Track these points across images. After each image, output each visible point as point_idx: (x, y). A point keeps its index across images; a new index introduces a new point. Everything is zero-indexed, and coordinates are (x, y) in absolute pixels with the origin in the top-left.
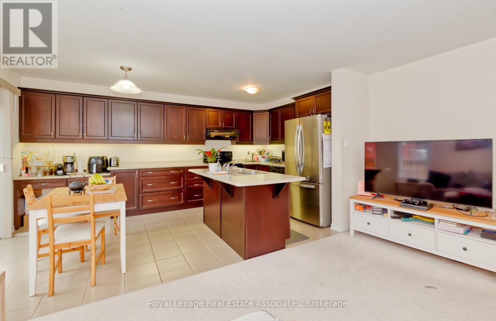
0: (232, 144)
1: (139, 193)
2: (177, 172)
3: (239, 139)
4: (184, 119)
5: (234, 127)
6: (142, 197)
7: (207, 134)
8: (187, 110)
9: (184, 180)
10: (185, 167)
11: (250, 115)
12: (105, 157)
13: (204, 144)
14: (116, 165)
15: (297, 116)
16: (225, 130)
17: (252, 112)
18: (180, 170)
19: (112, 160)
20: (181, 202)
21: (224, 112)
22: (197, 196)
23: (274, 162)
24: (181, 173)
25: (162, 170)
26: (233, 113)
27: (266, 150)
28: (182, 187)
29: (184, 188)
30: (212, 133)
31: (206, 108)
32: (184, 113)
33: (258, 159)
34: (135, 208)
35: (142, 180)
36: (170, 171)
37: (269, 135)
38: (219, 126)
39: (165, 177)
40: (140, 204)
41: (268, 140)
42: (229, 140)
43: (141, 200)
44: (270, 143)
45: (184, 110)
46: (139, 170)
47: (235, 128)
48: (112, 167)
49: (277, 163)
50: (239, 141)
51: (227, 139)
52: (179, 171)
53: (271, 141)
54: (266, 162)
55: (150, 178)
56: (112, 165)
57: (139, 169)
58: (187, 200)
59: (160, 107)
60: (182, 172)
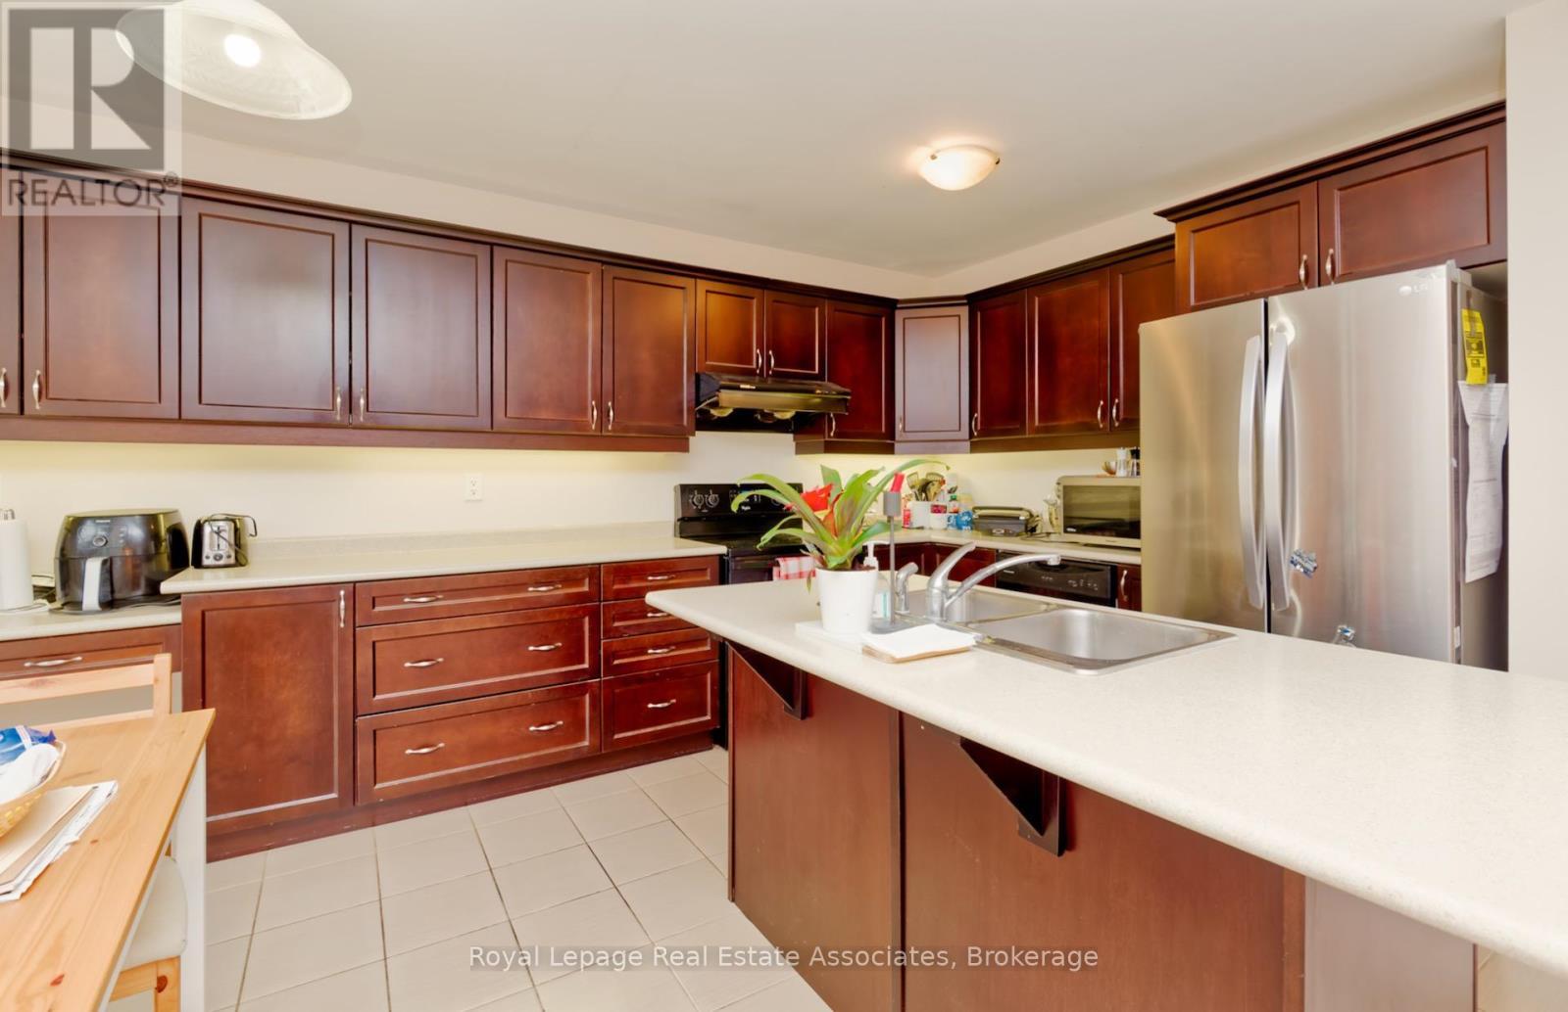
0: (801, 449)
1: (355, 716)
2: (562, 591)
3: (836, 427)
4: (591, 327)
5: (817, 371)
6: (375, 732)
7: (698, 403)
8: (608, 282)
9: (594, 631)
10: (600, 564)
11: (883, 319)
12: (161, 517)
13: (685, 448)
14: (232, 561)
15: (1192, 302)
16: (780, 381)
17: (888, 306)
18: (579, 582)
19: (207, 529)
20: (580, 745)
21: (775, 301)
22: (659, 705)
23: (1003, 531)
24: (581, 597)
25: (482, 582)
26: (815, 307)
27: (945, 478)
28: (586, 666)
29: (594, 671)
30: (725, 396)
31: (695, 277)
32: (591, 298)
33: (907, 518)
34: (334, 795)
35: (374, 643)
36: (522, 586)
37: (972, 410)
38: (750, 363)
39: (500, 620)
40: (364, 771)
41: (965, 433)
42: (787, 432)
43: (364, 751)
44: (976, 447)
45: (590, 277)
46: (354, 587)
47: (820, 377)
48: (206, 573)
49: (1018, 535)
50: (837, 435)
51: (780, 427)
52: (570, 586)
53: (978, 436)
54: (951, 528)
55: (420, 628)
56: (206, 562)
57: (355, 583)
58: (610, 730)
59: (474, 260)
60: (586, 588)
